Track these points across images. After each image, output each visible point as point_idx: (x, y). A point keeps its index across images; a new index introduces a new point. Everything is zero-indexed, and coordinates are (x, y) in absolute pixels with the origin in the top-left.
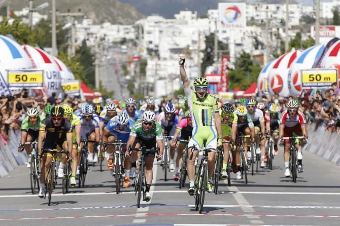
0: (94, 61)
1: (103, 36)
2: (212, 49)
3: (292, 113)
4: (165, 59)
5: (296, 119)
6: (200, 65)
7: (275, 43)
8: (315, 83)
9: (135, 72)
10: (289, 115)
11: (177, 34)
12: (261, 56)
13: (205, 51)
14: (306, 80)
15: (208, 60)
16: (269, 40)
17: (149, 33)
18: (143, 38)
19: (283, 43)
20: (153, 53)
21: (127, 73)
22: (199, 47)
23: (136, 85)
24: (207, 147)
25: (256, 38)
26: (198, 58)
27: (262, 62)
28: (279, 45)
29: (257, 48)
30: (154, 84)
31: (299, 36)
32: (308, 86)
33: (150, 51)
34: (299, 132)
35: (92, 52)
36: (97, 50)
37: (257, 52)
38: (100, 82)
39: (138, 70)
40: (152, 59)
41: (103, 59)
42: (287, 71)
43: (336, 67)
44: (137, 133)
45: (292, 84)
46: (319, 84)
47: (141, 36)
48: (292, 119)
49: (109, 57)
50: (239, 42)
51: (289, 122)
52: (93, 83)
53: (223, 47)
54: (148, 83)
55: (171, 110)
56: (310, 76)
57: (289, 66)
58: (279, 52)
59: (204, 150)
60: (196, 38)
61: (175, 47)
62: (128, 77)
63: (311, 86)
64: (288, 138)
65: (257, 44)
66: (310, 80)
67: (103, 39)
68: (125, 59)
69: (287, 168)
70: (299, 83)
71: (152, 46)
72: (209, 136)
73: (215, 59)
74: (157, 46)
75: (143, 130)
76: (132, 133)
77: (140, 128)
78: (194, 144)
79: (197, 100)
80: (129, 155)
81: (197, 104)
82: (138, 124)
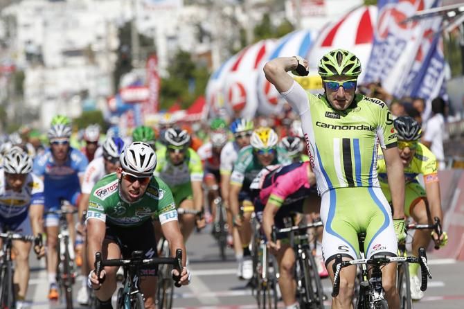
2: (130, 46)
4: (54, 68)
6: (110, 74)
7: (229, 31)
9: (8, 91)
12: (208, 54)
13: (119, 51)
15: (124, 65)
16: (221, 27)
17: (27, 26)
18: (15, 35)
19: (243, 31)
20: (35, 60)
22: (108, 45)
24: (372, 252)
25: (198, 25)
26: (107, 63)
27: (210, 63)
28: (238, 34)
29: (201, 41)
31: (266, 18)
33: (29, 56)
37: (202, 48)
39: (12, 87)
44: (108, 211)
45: (262, 95)
47: (12, 32)
50: (171, 32)
53: (147, 43)
55: (119, 150)
58: (237, 45)
60: (101, 30)
61: (68, 47)
65: (202, 35)
70: (273, 92)
71: (32, 49)
73: (135, 62)
74: (40, 47)
75: (121, 200)
76: (93, 212)
77: (113, 196)
78: (340, 248)
79: (327, 115)
80: (97, 282)
81: (327, 126)
82: (106, 187)
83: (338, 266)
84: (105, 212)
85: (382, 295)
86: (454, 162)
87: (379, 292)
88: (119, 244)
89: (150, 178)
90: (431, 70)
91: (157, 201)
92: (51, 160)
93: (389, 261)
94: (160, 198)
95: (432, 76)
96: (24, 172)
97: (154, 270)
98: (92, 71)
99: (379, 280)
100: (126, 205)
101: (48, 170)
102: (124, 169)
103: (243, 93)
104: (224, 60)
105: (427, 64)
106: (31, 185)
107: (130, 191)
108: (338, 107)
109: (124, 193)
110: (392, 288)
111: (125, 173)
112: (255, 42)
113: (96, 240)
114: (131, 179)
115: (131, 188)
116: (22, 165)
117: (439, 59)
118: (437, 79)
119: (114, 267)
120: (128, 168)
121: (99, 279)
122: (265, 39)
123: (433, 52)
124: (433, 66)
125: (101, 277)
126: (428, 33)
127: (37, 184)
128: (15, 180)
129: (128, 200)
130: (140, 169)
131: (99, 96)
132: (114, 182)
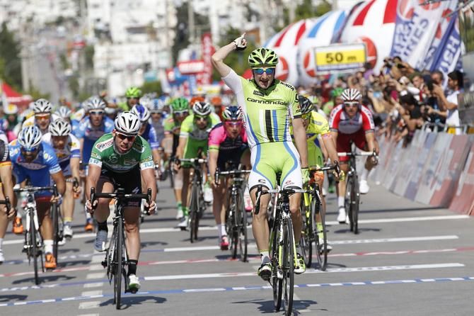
0: (19, 52)
1: (30, 16)
2: (186, 25)
3: (351, 111)
4: (120, 43)
5: (358, 121)
6: (170, 49)
7: (275, 11)
8: (335, 65)
9: (79, 64)
10: (346, 113)
11: (135, 6)
12: (256, 31)
13: (176, 29)
14: (322, 61)
15: (181, 41)
16: (267, 7)
17: (96, 6)
18: (87, 14)
19: (286, 11)
20: (103, 36)
21: (66, 66)
22: (167, 23)
23: (81, 82)
24: (284, 186)
25: (247, 6)
26: (167, 39)
27: (258, 40)
28: (281, 13)
29: (249, 20)
30: (106, 80)
32: (325, 70)
33: (98, 33)
34: (364, 145)
35: (15, 39)
36: (22, 35)
37: (250, 26)
38: (30, 82)
39: (83, 61)
40: (102, 44)
41: (33, 48)
42: (294, 50)
43: (364, 40)
45: (302, 68)
46: (341, 67)
47: (84, 11)
48: (351, 121)
49: (40, 45)
50: (223, 12)
51: (345, 125)
52: (19, 82)
53: (202, 21)
54: (99, 79)
55: (141, 116)
56: (328, 56)
57: (296, 43)
58: (281, 23)
59: (281, 192)
60: (162, 11)
61: (134, 25)
62: (69, 72)
63: (329, 70)
64: (344, 154)
65: (250, 14)
66: (328, 62)
67: (30, 20)
68: (63, 46)
69: (341, 207)
70: (311, 66)
71: (100, 26)
72: (284, 164)
73: (191, 39)
74: (107, 25)
75: (115, 152)
76: (94, 160)
77: (109, 149)
78: (259, 181)
79: (255, 93)
80: (91, 208)
81: (255, 101)
82: (104, 143)
83: (259, 193)
84: (101, 160)
85: (289, 215)
86: (468, 127)
87: (287, 212)
88: (113, 183)
89: (136, 136)
90: (449, 46)
91: (141, 154)
92: (90, 126)
93: (294, 192)
94: (143, 151)
95: (450, 51)
96: (65, 134)
97: (138, 203)
98: (153, 46)
99: (287, 205)
100: (118, 156)
101: (87, 134)
102: (117, 130)
103: (286, 66)
104: (270, 36)
105: (446, 40)
106: (70, 144)
107: (122, 146)
108: (263, 86)
109: (117, 147)
110: (297, 211)
111: (118, 133)
112: (297, 20)
113: (92, 180)
114: (122, 137)
115: (122, 144)
116: (63, 129)
117: (456, 36)
118: (454, 54)
119: (107, 199)
120: (120, 129)
121: (92, 206)
122: (304, 18)
123: (451, 30)
124: (451, 43)
125: (94, 205)
126: (446, 13)
127: (75, 144)
128: (58, 141)
129: (120, 152)
130: (129, 130)
131: (159, 68)
132: (110, 140)
